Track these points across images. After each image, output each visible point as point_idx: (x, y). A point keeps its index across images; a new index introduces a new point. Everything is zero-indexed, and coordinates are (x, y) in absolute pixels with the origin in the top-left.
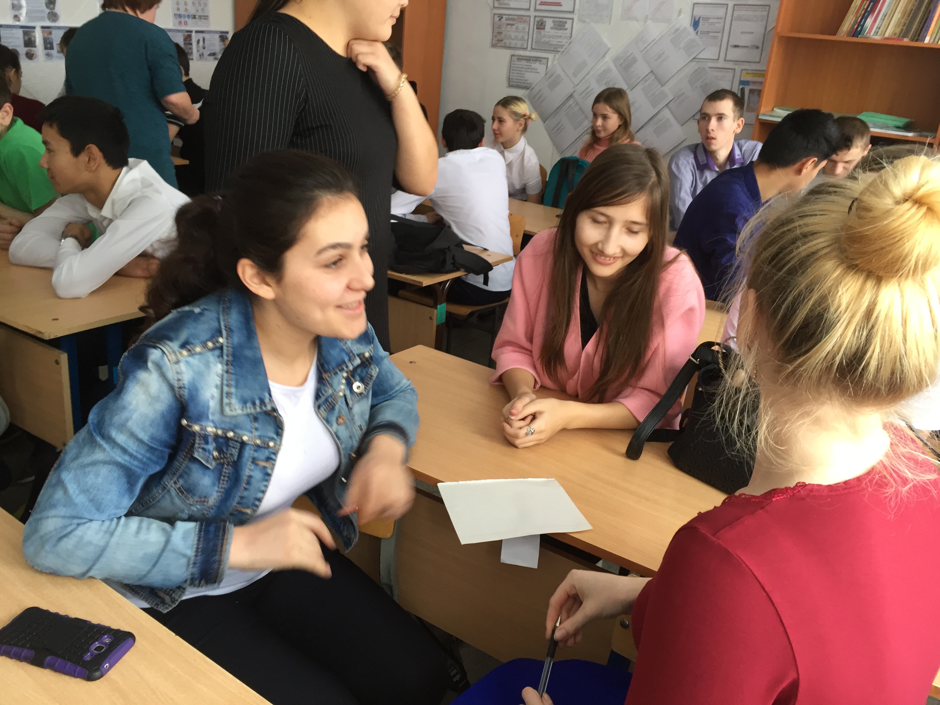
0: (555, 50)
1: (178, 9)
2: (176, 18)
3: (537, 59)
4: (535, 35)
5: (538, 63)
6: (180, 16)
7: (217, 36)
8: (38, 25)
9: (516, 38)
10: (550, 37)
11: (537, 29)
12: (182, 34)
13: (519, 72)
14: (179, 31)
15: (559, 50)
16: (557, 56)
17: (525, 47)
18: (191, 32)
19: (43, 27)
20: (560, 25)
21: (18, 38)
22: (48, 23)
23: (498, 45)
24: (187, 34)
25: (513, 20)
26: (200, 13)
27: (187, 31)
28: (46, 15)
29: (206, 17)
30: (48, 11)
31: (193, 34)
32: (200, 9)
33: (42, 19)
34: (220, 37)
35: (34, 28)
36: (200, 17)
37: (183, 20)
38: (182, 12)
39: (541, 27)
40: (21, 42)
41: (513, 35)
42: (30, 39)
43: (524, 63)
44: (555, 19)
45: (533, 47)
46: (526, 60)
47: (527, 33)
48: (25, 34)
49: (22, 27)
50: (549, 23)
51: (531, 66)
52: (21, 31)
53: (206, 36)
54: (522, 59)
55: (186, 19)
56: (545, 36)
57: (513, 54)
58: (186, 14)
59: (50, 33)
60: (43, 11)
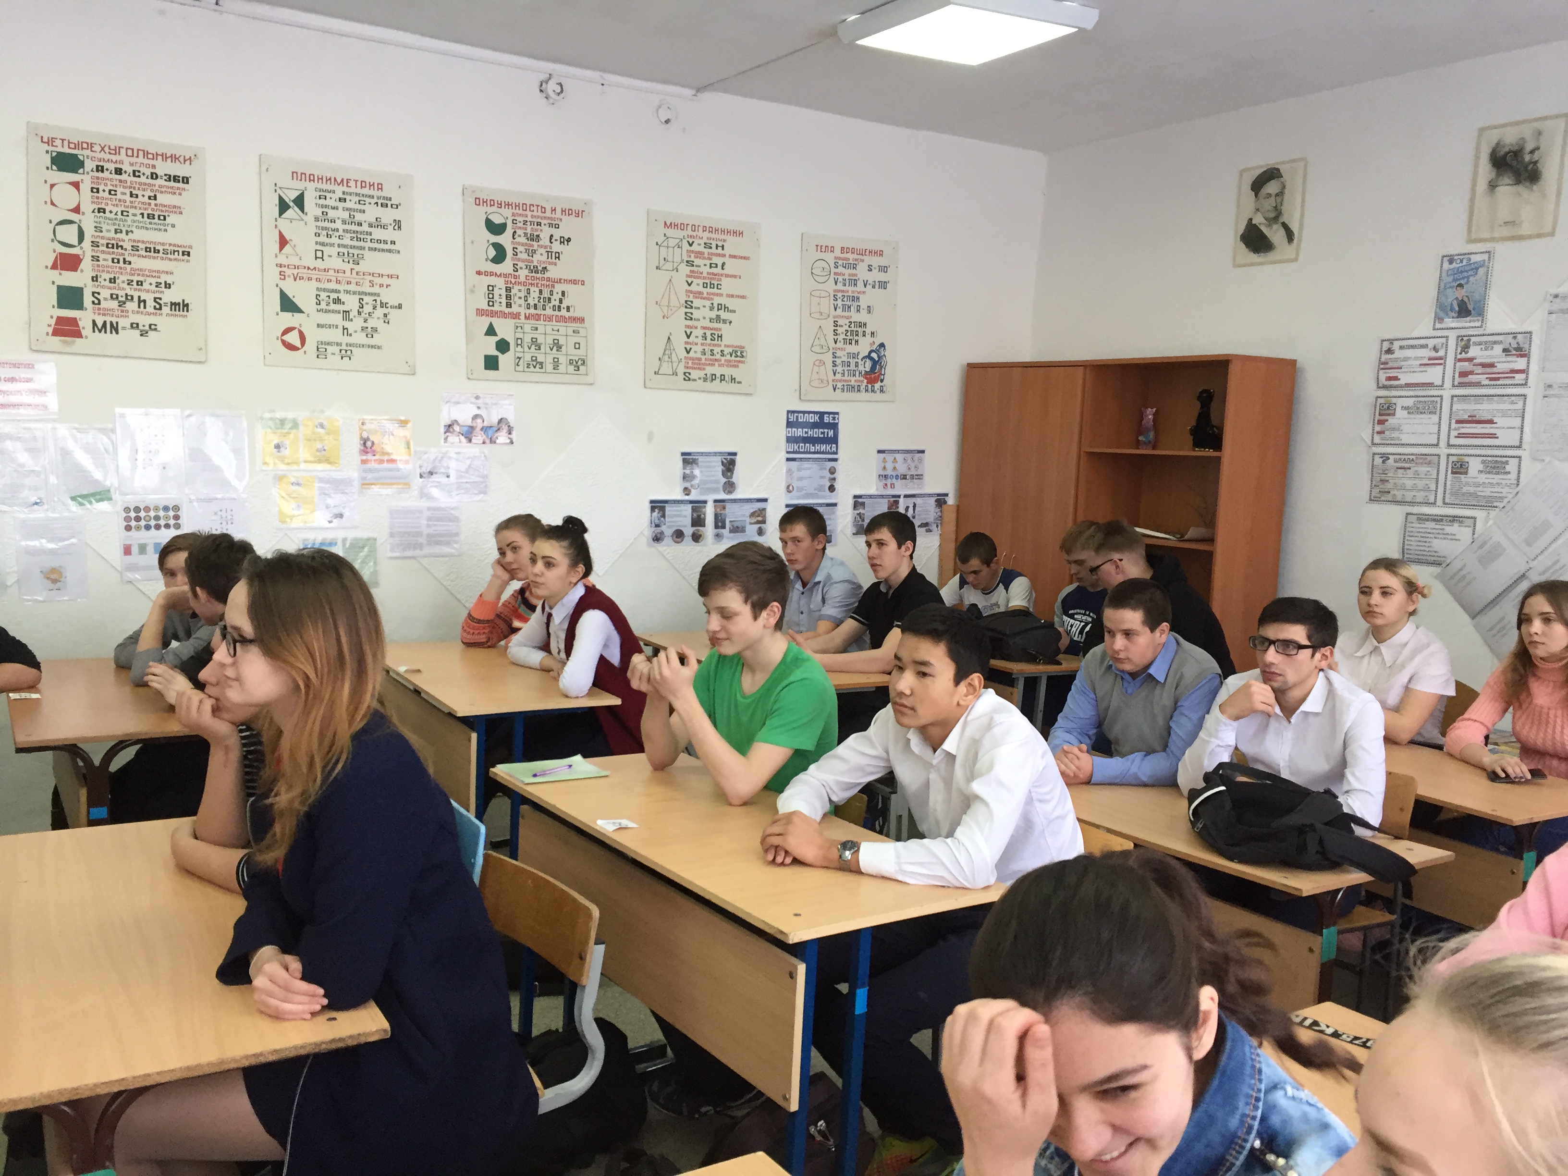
0: (1489, 504)
1: (884, 468)
2: (880, 480)
3: (1454, 519)
4: (1448, 483)
5: (1456, 525)
6: (886, 477)
7: (932, 501)
8: (710, 498)
9: (1414, 488)
10: (1478, 485)
11: (1453, 473)
12: (886, 500)
13: (1422, 539)
14: (882, 496)
15: (1495, 504)
16: (1493, 513)
17: (1432, 500)
18: (899, 496)
19: (716, 501)
20: (1496, 466)
21: (685, 516)
22: (722, 496)
23: (1383, 498)
24: (892, 499)
25: (1406, 463)
26: (913, 472)
27: (894, 496)
28: (721, 486)
29: (920, 477)
30: (724, 480)
31: (901, 500)
32: (912, 466)
33: (715, 490)
34: (936, 501)
35: (705, 502)
36: (912, 477)
37: (889, 482)
38: (889, 472)
39: (1462, 470)
40: (688, 521)
41: (1409, 483)
42: (699, 516)
43: (1431, 525)
44: (1485, 458)
45: (1447, 501)
46: (1434, 520)
47: (1434, 481)
48: (694, 510)
49: (691, 502)
50: (1475, 466)
51: (1443, 529)
52: (689, 507)
53: (918, 501)
54: (1427, 520)
55: (894, 481)
56: (1467, 484)
57: (1409, 511)
58: (894, 474)
59: (724, 508)
60: (717, 482)
